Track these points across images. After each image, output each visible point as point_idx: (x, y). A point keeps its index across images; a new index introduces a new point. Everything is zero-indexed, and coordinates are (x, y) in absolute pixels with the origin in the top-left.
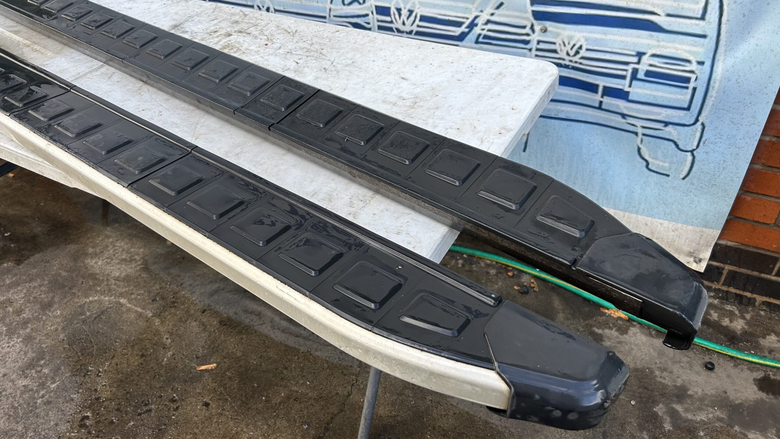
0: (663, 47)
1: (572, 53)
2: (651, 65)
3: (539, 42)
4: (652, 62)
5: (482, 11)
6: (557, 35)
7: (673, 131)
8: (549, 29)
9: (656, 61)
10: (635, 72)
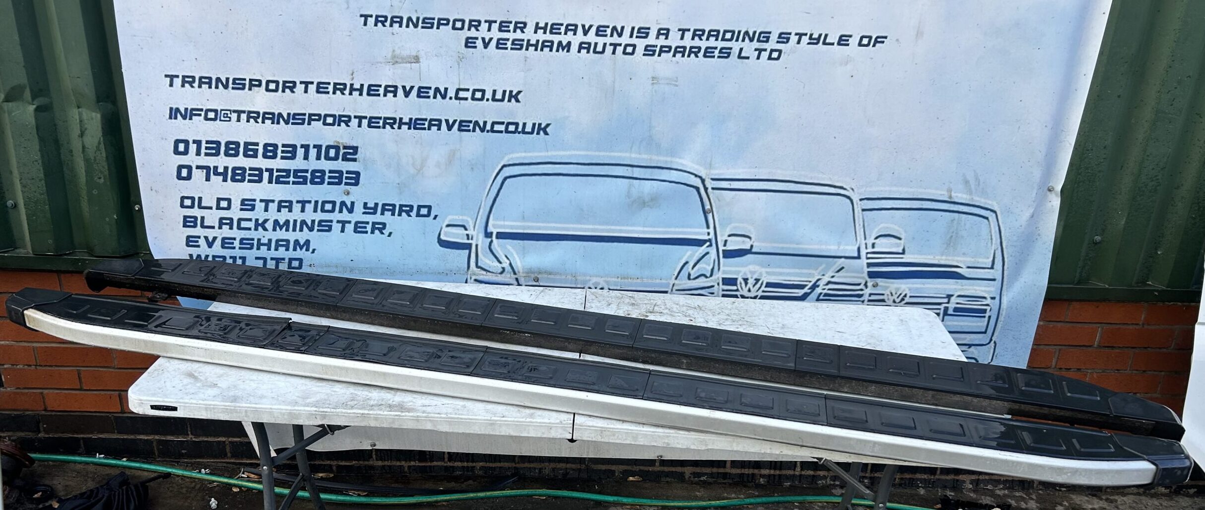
0: (966, 289)
1: (898, 300)
2: (957, 303)
3: (870, 295)
4: (959, 301)
5: (823, 275)
6: (887, 288)
7: (974, 351)
8: (880, 284)
9: (960, 300)
10: (946, 309)
